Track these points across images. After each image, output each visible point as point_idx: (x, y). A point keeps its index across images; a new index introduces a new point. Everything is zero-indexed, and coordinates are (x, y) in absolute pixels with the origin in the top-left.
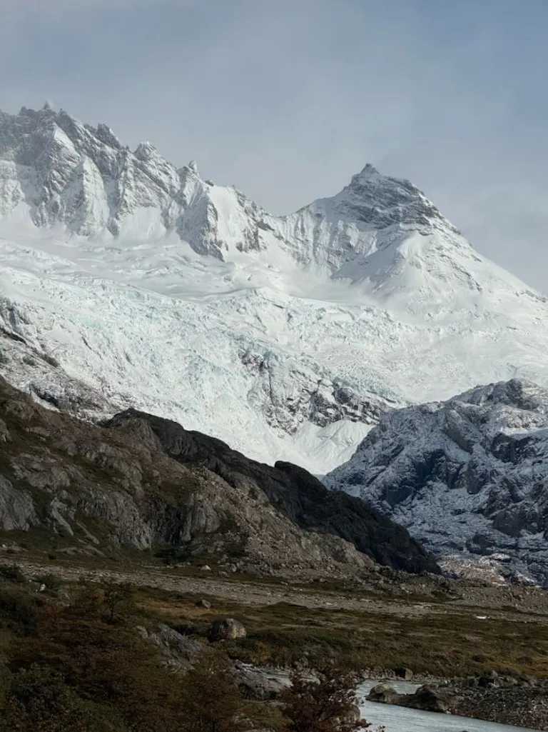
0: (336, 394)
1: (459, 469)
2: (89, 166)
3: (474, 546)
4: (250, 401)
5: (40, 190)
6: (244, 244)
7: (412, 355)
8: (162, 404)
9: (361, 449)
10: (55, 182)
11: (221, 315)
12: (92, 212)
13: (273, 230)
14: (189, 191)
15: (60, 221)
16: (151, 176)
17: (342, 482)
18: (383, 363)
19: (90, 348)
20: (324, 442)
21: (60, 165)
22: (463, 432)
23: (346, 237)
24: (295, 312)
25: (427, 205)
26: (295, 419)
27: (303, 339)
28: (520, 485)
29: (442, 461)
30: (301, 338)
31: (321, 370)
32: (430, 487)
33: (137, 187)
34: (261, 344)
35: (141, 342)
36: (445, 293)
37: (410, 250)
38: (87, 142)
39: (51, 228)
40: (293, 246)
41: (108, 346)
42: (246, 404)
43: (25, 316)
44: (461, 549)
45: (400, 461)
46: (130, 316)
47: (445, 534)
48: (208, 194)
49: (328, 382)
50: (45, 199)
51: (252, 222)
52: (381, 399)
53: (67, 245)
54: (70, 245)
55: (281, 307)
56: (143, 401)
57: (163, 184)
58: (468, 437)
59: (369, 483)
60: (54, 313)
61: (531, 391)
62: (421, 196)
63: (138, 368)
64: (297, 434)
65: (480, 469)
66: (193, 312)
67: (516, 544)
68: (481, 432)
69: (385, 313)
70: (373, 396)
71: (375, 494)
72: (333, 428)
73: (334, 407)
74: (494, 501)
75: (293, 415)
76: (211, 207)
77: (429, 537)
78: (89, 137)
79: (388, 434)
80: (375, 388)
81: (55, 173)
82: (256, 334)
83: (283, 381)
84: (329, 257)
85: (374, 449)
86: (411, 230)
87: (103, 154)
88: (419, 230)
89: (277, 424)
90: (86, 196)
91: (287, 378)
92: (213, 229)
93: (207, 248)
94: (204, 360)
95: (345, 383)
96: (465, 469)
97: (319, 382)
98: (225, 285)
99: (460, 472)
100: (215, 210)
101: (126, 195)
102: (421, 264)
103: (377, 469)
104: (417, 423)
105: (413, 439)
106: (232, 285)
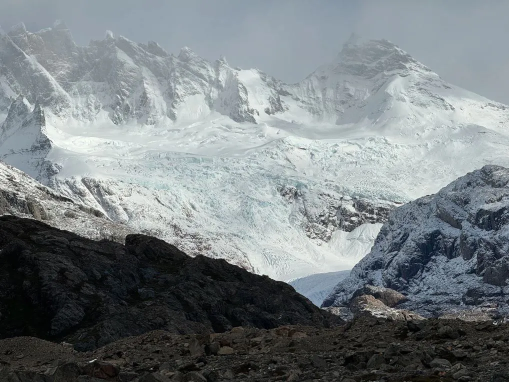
0: (356, 205)
1: (453, 243)
2: (146, 73)
3: (468, 299)
4: (292, 222)
5: (114, 98)
6: (270, 108)
7: (410, 166)
8: (223, 237)
9: (378, 242)
10: (124, 89)
11: (259, 162)
12: (154, 107)
13: (291, 95)
14: (223, 77)
15: (133, 117)
16: (193, 72)
17: (367, 269)
18: (388, 176)
19: (163, 205)
20: (353, 243)
21: (125, 77)
22: (452, 214)
23: (346, 89)
24: (316, 151)
25: (402, 54)
26: (328, 230)
27: (325, 170)
28: (500, 245)
29: (440, 239)
30: (323, 169)
31: (341, 190)
32: (434, 261)
33: (184, 82)
34: (292, 178)
35: (201, 193)
36: (428, 117)
37: (395, 90)
38: (142, 56)
39: (126, 124)
40: (308, 103)
41: (176, 201)
42: (289, 225)
43: (109, 189)
44: (459, 303)
45: (408, 245)
46: (191, 176)
47: (446, 294)
48: (237, 77)
49: (349, 198)
50: (119, 104)
51: (274, 92)
52: (390, 203)
53: (139, 134)
54: (142, 134)
55: (305, 149)
56: (208, 237)
57: (203, 76)
58: (456, 217)
59: (387, 266)
60: (131, 184)
61: (500, 173)
62: (397, 49)
63: (202, 214)
64: (331, 240)
65: (470, 239)
66: (238, 165)
67: (502, 292)
68: (466, 211)
69: (384, 139)
70: (384, 201)
71: (393, 274)
72: (358, 231)
73: (356, 215)
74: (482, 261)
75: (327, 227)
76: (241, 86)
77: (433, 298)
78: (143, 52)
79: (395, 227)
80: (384, 196)
81: (122, 83)
82: (288, 173)
83: (314, 203)
84: (336, 107)
85: (387, 240)
86: (394, 75)
87: (155, 62)
88: (400, 74)
89: (315, 236)
90: (148, 95)
91: (317, 200)
92: (245, 101)
93: (242, 116)
94: (251, 199)
95: (361, 196)
96: (458, 242)
97: (341, 198)
98: (260, 141)
99: (455, 245)
100: (244, 88)
101: (177, 89)
102: (405, 98)
103: (392, 255)
104: (416, 214)
105: (415, 227)
106: (266, 140)
